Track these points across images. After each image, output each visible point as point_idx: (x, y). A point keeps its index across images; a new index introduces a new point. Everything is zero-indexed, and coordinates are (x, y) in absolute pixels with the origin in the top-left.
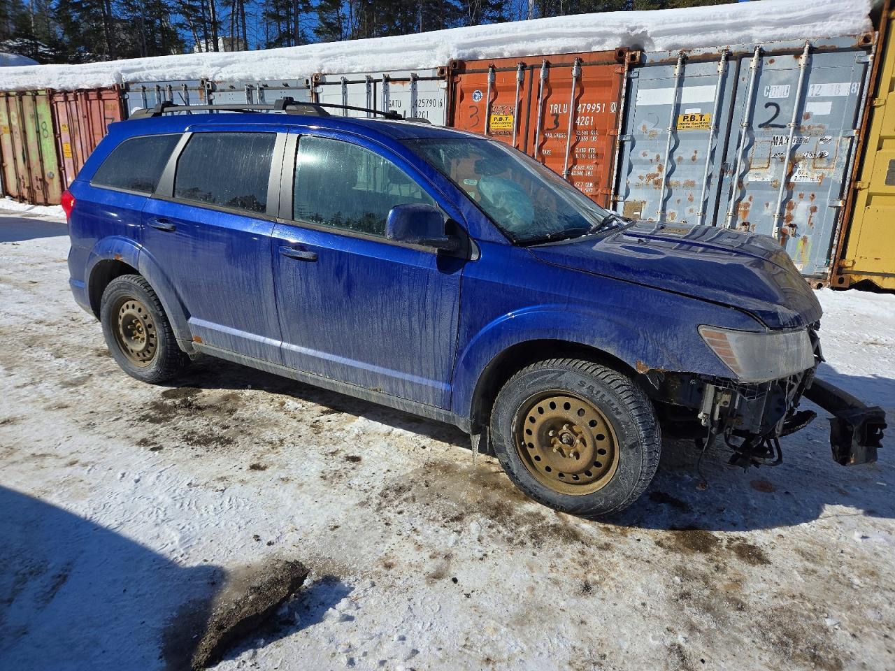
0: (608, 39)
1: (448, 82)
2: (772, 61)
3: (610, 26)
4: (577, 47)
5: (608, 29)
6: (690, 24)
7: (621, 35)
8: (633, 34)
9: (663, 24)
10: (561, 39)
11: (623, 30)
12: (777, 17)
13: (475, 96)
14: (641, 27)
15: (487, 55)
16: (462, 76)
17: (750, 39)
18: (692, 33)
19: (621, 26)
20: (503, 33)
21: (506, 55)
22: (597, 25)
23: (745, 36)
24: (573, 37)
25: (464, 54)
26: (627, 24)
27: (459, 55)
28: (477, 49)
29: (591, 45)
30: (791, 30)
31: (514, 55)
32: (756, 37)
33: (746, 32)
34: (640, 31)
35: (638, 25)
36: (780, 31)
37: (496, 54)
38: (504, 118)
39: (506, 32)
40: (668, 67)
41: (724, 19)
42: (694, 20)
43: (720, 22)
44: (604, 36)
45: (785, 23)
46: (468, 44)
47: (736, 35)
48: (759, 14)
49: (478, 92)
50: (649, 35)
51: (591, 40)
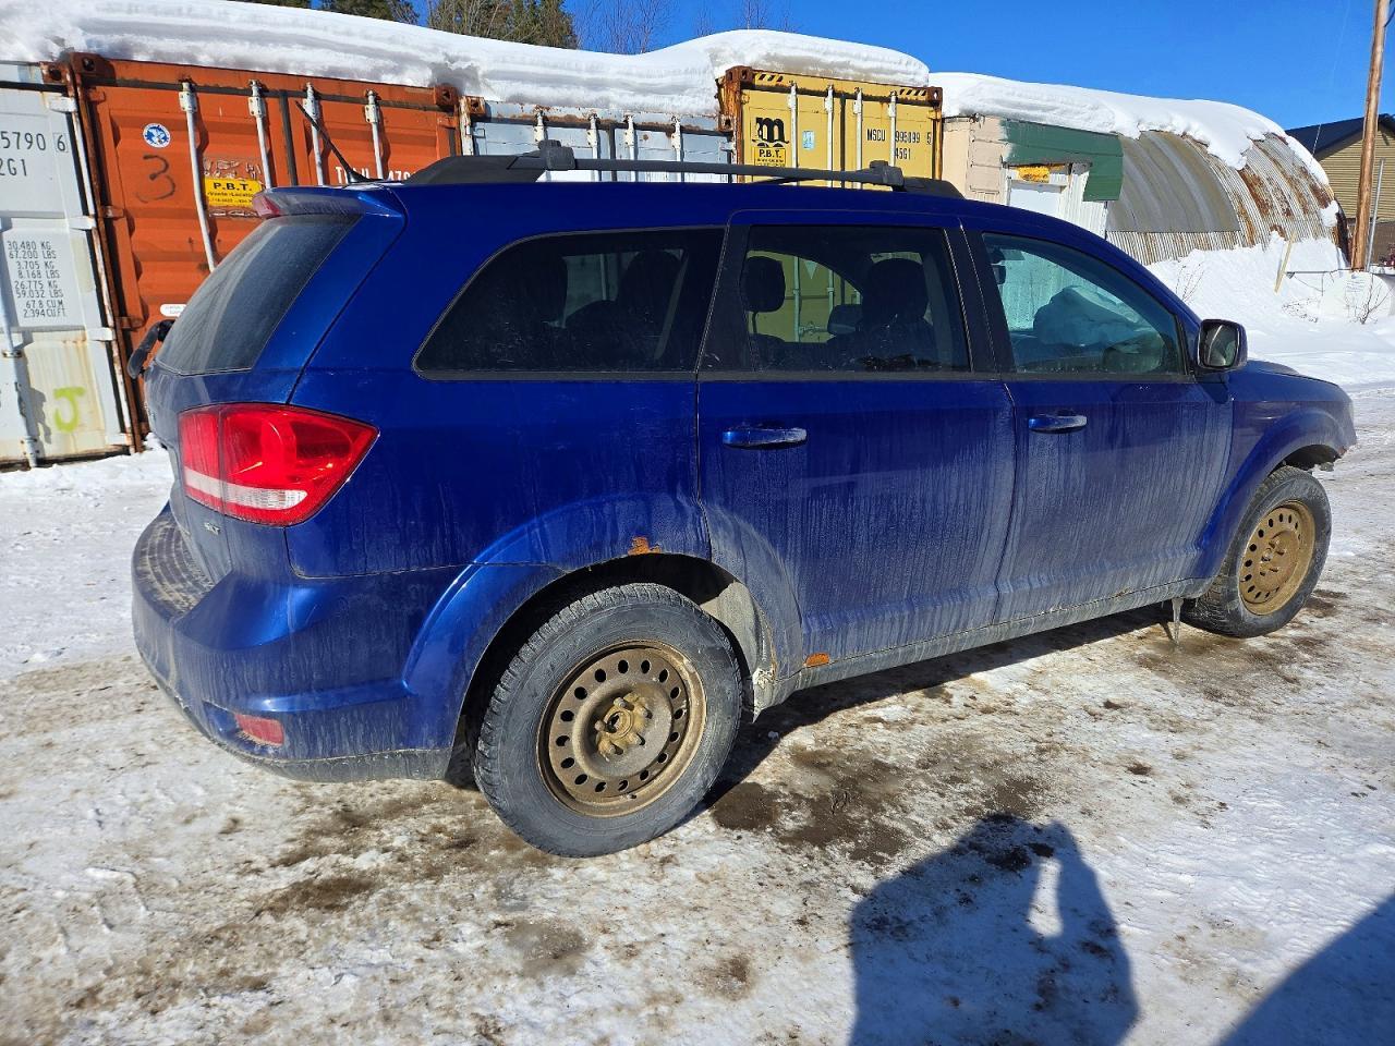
0: (409, 66)
1: (76, 97)
2: (646, 138)
3: (413, 47)
4: (356, 70)
5: (413, 52)
6: (540, 70)
7: (435, 67)
8: (454, 67)
9: (504, 62)
10: (322, 50)
11: (439, 59)
12: (639, 81)
13: (150, 136)
14: (466, 59)
15: (158, 53)
16: (109, 90)
17: (606, 103)
18: (537, 82)
19: (435, 51)
20: (195, 16)
21: (204, 60)
22: (392, 40)
23: (601, 99)
24: (346, 52)
25: (99, 44)
26: (445, 50)
27: (89, 43)
28: (129, 37)
29: (378, 71)
30: (650, 100)
31: (224, 63)
32: (614, 102)
33: (603, 94)
34: (465, 66)
35: (462, 54)
36: (640, 100)
37: (181, 55)
38: (237, 184)
39: (202, 17)
40: (525, 128)
41: (579, 70)
42: (545, 65)
43: (574, 74)
44: (402, 61)
45: (644, 90)
46: (108, 23)
47: (594, 96)
48: (618, 73)
49: (158, 129)
50: (480, 73)
51: (381, 62)
